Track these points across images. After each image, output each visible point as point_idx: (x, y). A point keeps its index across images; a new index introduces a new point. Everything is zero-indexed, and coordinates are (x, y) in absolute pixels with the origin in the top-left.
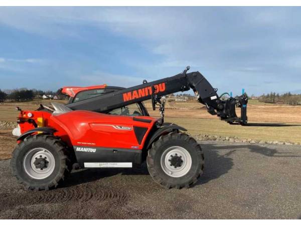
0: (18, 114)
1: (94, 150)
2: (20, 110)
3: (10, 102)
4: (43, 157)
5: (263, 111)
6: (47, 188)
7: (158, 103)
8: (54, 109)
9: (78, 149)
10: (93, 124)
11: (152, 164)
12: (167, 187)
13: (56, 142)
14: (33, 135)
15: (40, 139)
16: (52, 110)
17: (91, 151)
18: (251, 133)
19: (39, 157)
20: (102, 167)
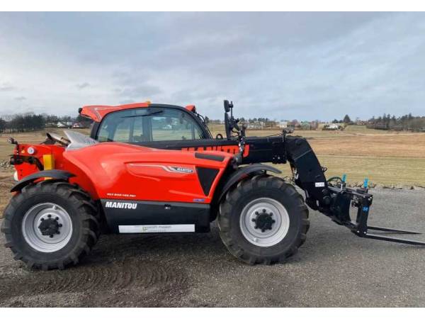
0: (12, 150)
1: (133, 206)
2: (16, 143)
3: (10, 133)
4: (54, 217)
5: (374, 142)
6: (61, 265)
7: (234, 129)
8: (69, 142)
9: (109, 204)
10: (132, 165)
11: (226, 226)
12: (252, 262)
13: (73, 193)
14: (36, 184)
15: (47, 188)
16: (65, 142)
17: (129, 207)
18: (359, 172)
19: (46, 218)
20: (147, 231)
